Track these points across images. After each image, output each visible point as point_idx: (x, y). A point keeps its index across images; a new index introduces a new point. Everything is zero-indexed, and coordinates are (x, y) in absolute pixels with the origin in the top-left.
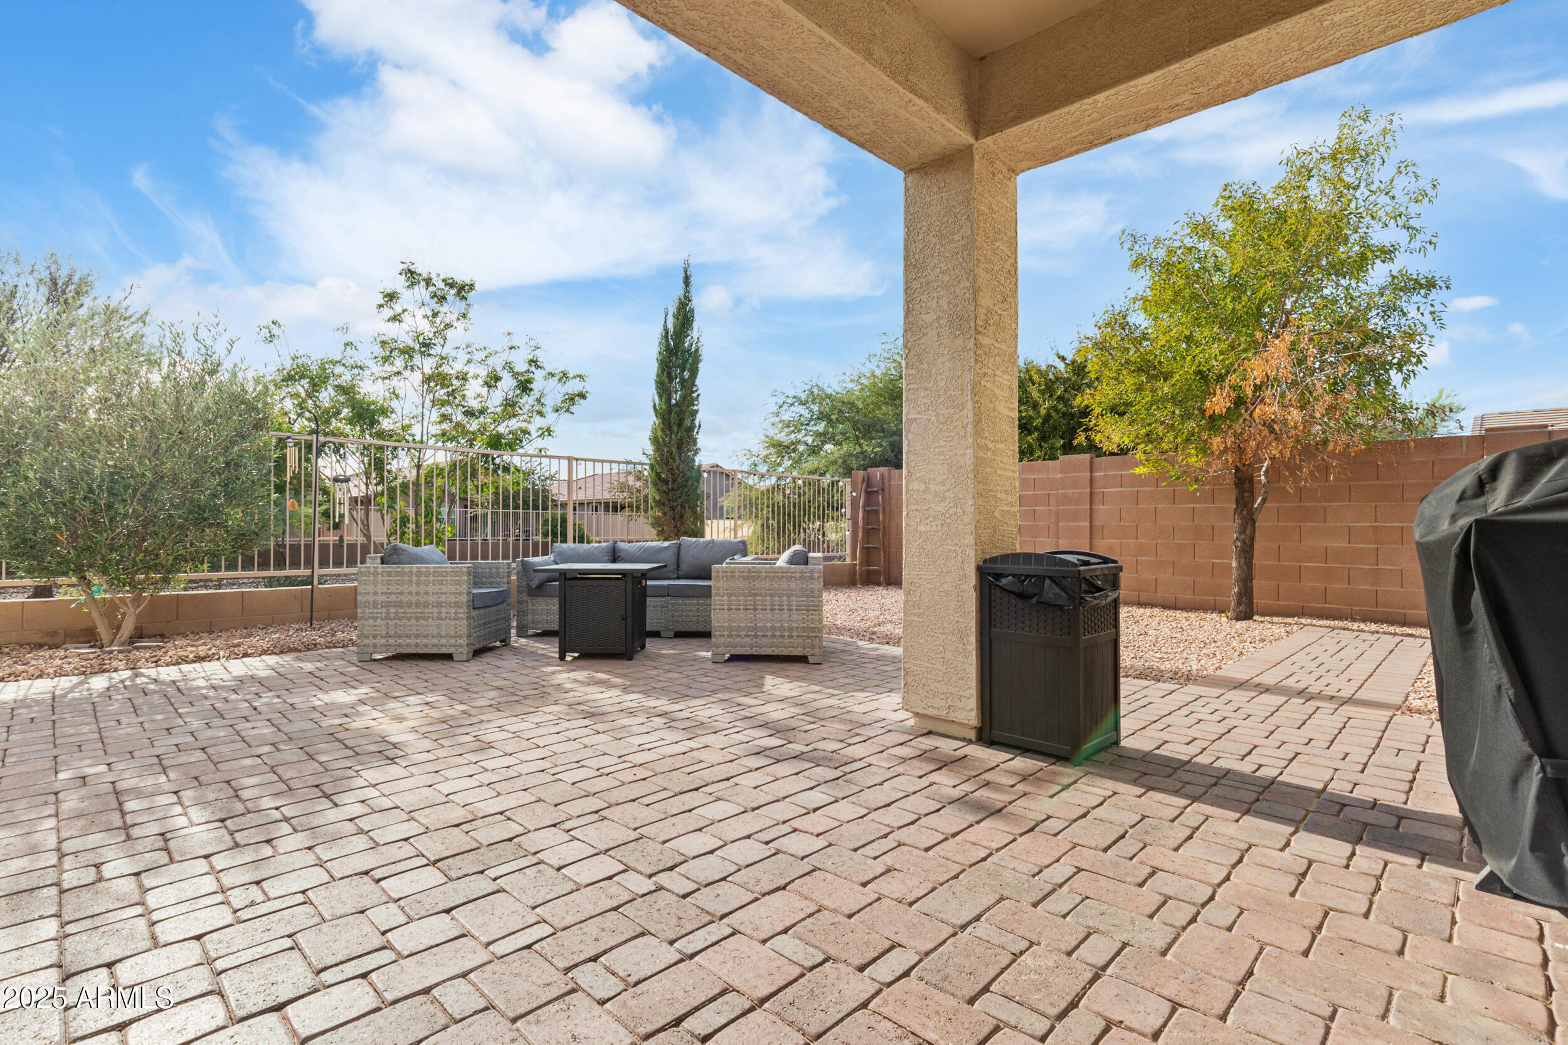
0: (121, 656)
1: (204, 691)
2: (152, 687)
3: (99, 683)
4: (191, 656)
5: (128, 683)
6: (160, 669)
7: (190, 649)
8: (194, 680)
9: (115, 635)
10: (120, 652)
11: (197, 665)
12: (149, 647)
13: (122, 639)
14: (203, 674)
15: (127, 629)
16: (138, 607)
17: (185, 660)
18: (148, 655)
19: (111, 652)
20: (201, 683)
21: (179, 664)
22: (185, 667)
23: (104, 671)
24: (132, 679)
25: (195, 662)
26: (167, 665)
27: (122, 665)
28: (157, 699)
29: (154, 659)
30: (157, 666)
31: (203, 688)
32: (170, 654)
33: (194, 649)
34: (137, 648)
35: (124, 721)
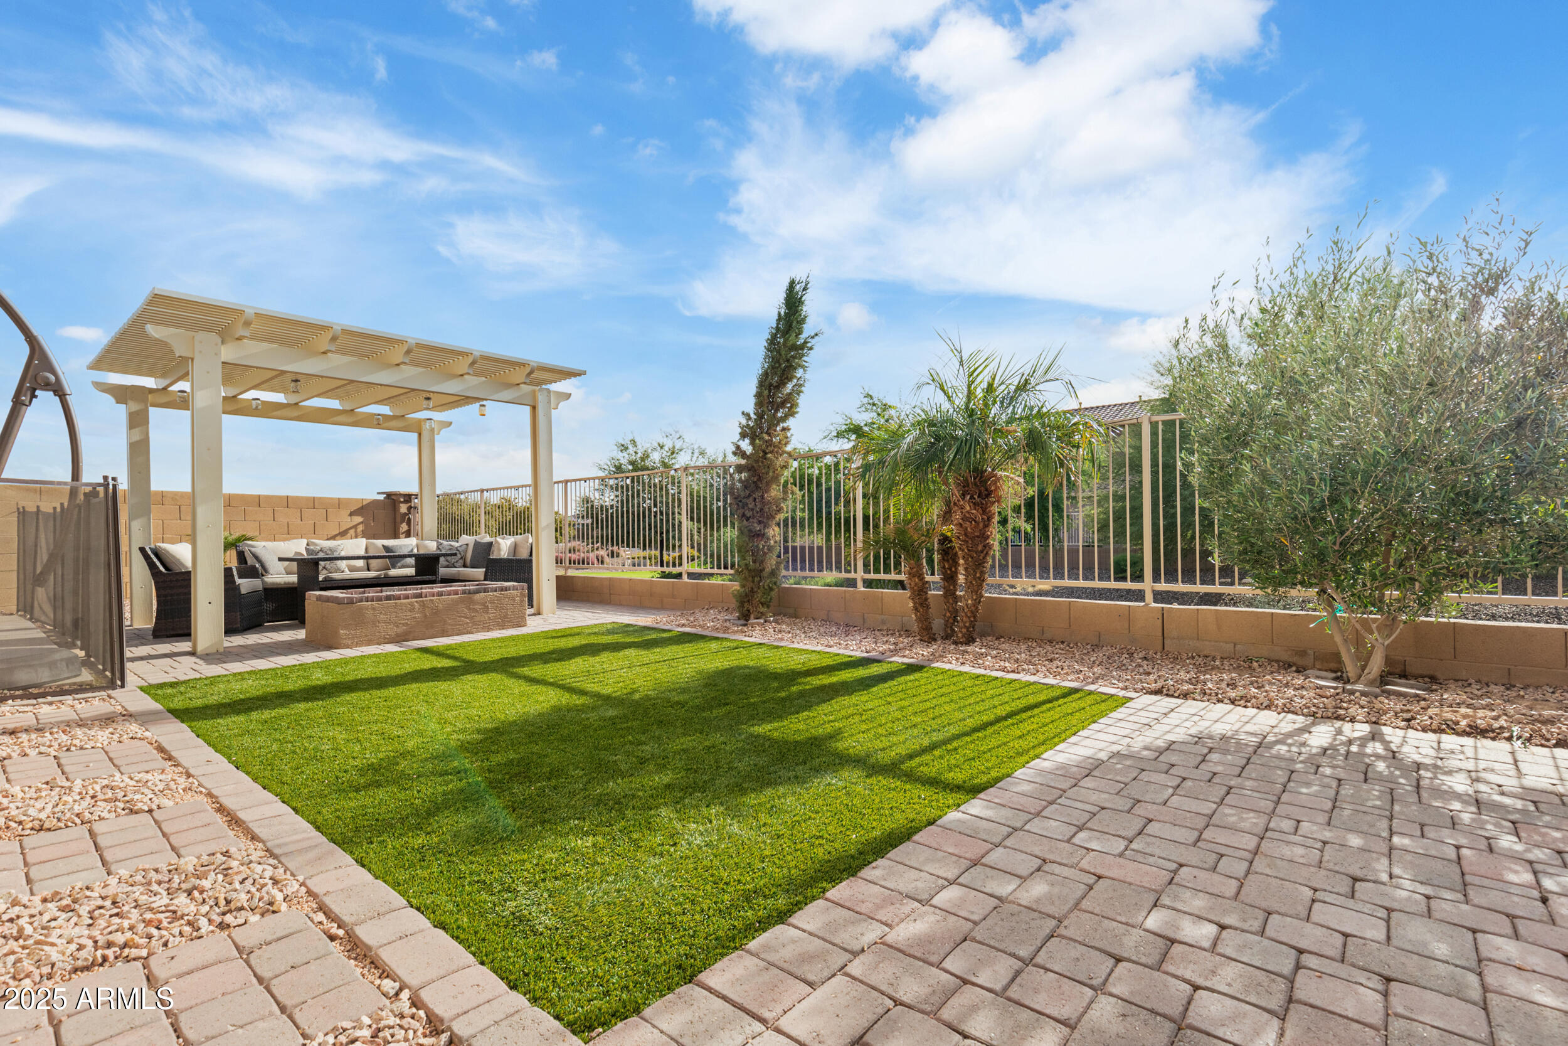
0: (1363, 701)
1: (1456, 805)
2: (1381, 766)
3: (1321, 735)
4: (1464, 723)
5: (1354, 748)
6: (1411, 732)
7: (1464, 710)
8: (1450, 773)
9: (1363, 668)
10: (1363, 694)
11: (1468, 741)
12: (1404, 695)
13: (1371, 677)
14: (1470, 765)
15: (1376, 664)
16: (1388, 636)
17: (1451, 728)
18: (1399, 707)
19: (1352, 692)
20: (1459, 784)
21: (1443, 731)
22: (1450, 741)
23: (1338, 718)
24: (1363, 741)
25: (1468, 734)
26: (1424, 730)
27: (1361, 714)
28: (1374, 795)
29: (1408, 716)
30: (1409, 727)
31: (1458, 796)
32: (1430, 712)
33: (1469, 711)
34: (1389, 693)
35: (1305, 826)
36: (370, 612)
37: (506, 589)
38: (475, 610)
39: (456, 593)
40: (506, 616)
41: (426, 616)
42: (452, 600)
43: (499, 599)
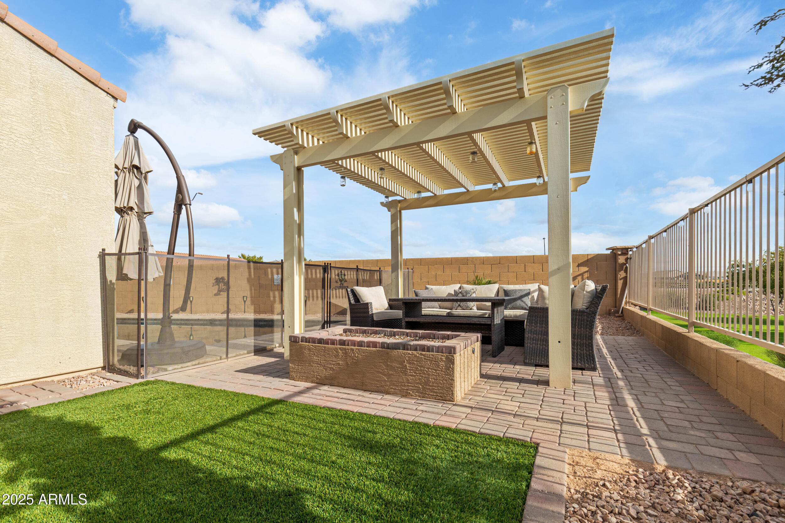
36: (306, 352)
37: (429, 349)
38: (392, 368)
39: (375, 344)
40: (427, 383)
41: (347, 364)
42: (371, 352)
43: (419, 360)
